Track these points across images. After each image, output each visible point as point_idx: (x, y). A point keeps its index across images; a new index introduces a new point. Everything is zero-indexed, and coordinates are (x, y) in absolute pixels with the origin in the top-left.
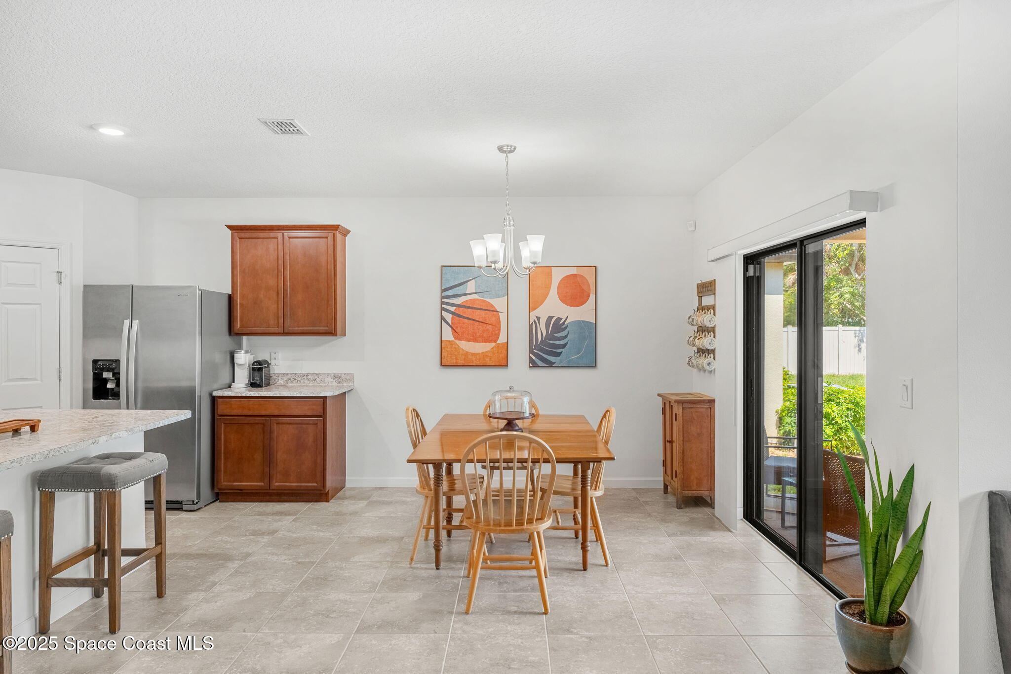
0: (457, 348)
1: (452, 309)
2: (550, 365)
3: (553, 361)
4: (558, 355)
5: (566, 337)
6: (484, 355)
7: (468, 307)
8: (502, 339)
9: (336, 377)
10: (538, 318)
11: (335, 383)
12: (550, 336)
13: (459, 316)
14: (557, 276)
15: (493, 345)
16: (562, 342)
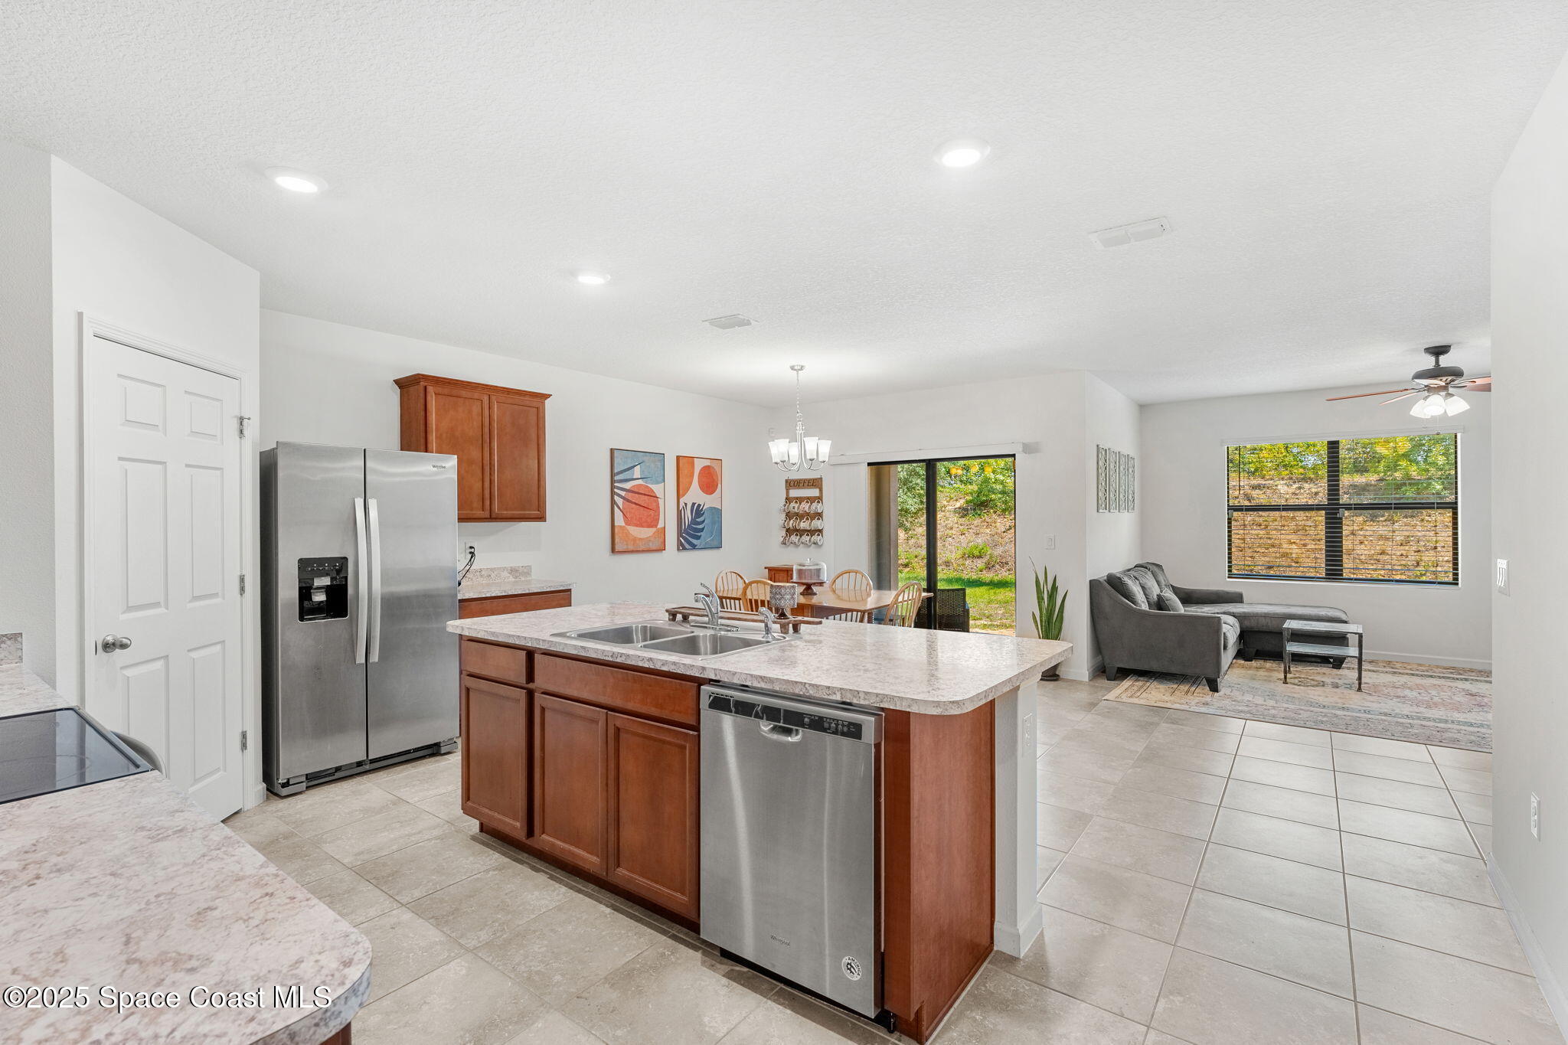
0: (628, 534)
1: (623, 493)
2: (694, 547)
3: (696, 544)
4: (698, 538)
5: (703, 521)
6: (648, 540)
7: (636, 493)
8: (660, 525)
9: (513, 571)
10: (686, 504)
11: (512, 579)
12: (694, 522)
13: (628, 501)
14: (699, 465)
15: (654, 530)
16: (700, 527)
